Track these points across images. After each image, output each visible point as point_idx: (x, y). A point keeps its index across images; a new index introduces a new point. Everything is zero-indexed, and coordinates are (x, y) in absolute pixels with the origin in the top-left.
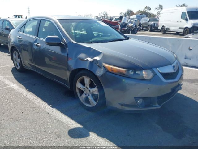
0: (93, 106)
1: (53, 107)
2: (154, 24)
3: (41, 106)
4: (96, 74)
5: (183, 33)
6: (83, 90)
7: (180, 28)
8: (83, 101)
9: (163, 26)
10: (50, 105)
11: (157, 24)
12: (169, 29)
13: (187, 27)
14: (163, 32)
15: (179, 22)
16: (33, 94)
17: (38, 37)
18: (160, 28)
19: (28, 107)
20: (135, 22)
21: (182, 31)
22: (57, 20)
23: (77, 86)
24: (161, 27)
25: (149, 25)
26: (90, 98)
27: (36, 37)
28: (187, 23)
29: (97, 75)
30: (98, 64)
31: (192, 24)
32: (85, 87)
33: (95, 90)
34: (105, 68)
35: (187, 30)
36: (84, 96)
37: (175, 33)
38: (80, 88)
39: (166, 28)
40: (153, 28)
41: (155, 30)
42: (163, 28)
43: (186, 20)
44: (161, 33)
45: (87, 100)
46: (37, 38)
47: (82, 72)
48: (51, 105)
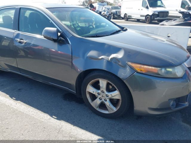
0: (112, 112)
1: (59, 119)
2: (116, 12)
3: (43, 120)
4: (118, 76)
5: (145, 20)
6: (96, 94)
7: (141, 16)
8: (97, 108)
9: (126, 14)
10: (53, 116)
11: (120, 12)
12: (131, 16)
13: (148, 15)
14: (126, 20)
15: (140, 10)
16: (24, 104)
17: (19, 30)
18: (122, 16)
19: (26, 125)
20: (108, 10)
21: (144, 18)
22: (46, 8)
23: (87, 90)
24: (124, 15)
25: (112, 13)
26: (108, 103)
27: (16, 31)
28: (148, 11)
29: (121, 78)
30: (120, 64)
31: (153, 11)
32: (99, 91)
33: (116, 94)
34: (131, 68)
35: (148, 18)
36: (98, 101)
37: (136, 20)
38: (92, 93)
39: (128, 16)
40: (115, 16)
41: (117, 17)
42: (126, 16)
43: (147, 8)
44: (123, 21)
45: (103, 106)
46: (18, 32)
47: (96, 73)
48: (55, 116)
